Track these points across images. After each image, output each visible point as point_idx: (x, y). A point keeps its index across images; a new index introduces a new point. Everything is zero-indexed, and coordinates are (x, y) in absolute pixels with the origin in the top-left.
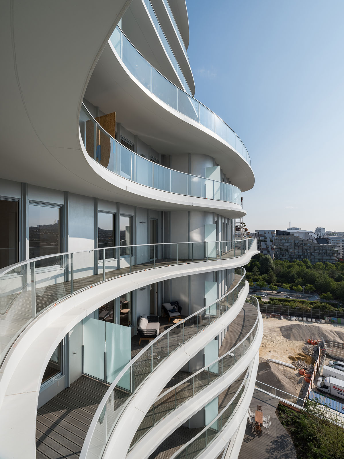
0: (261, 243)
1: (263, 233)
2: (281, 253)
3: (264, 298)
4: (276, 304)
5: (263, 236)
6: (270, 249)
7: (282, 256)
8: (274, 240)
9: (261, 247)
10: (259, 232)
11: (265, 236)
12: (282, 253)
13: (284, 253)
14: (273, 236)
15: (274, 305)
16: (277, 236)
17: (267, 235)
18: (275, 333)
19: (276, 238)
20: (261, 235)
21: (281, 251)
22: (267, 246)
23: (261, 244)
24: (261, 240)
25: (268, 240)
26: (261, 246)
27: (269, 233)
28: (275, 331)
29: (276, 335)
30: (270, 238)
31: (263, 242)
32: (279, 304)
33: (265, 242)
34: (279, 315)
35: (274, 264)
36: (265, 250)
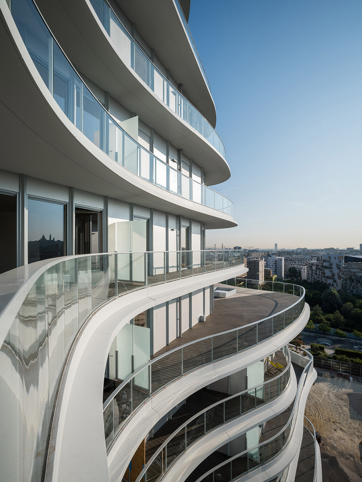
0: (325, 269)
1: (328, 259)
2: (351, 284)
3: (327, 347)
4: (343, 361)
5: (328, 262)
6: (336, 277)
7: (353, 287)
8: (342, 268)
9: (325, 275)
10: (322, 257)
11: (330, 262)
12: (353, 285)
13: (356, 285)
14: (340, 262)
15: (341, 362)
16: (346, 263)
17: (332, 260)
18: (342, 402)
19: (345, 266)
20: (325, 260)
21: (351, 283)
22: (332, 274)
23: (325, 271)
24: (325, 267)
25: (334, 267)
26: (324, 273)
27: (335, 258)
28: (342, 400)
29: (344, 405)
30: (337, 264)
31: (326, 269)
32: (348, 361)
33: (331, 269)
34: (348, 375)
35: (341, 299)
36: (330, 279)
